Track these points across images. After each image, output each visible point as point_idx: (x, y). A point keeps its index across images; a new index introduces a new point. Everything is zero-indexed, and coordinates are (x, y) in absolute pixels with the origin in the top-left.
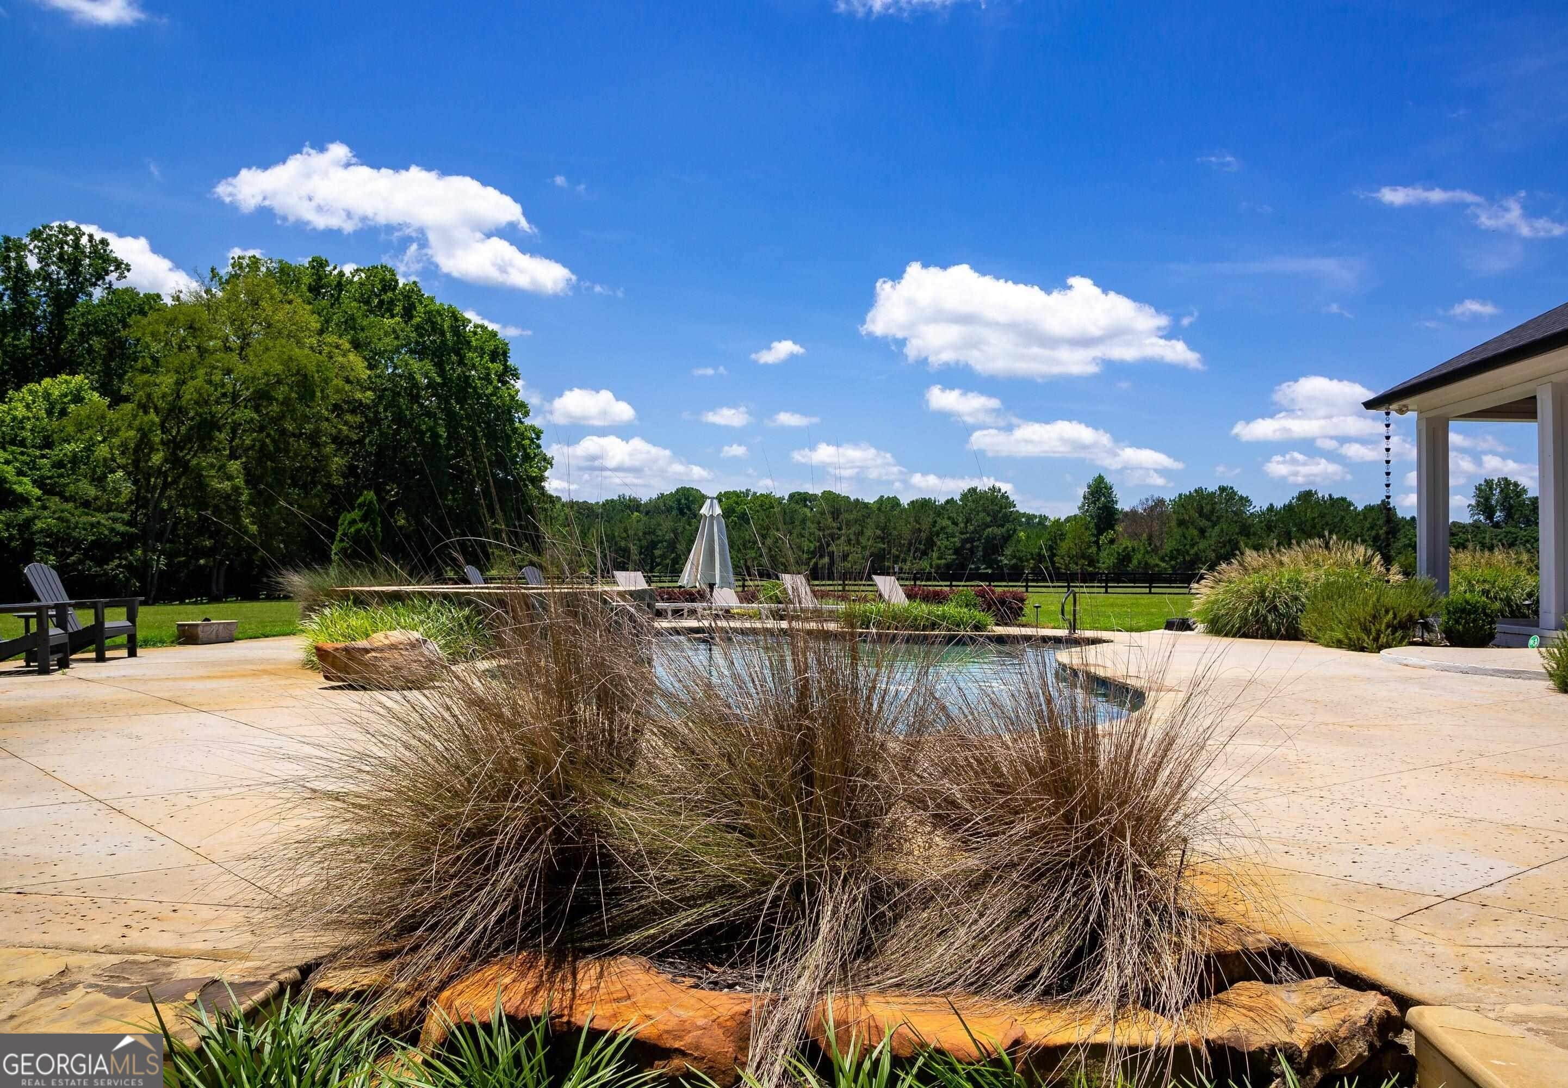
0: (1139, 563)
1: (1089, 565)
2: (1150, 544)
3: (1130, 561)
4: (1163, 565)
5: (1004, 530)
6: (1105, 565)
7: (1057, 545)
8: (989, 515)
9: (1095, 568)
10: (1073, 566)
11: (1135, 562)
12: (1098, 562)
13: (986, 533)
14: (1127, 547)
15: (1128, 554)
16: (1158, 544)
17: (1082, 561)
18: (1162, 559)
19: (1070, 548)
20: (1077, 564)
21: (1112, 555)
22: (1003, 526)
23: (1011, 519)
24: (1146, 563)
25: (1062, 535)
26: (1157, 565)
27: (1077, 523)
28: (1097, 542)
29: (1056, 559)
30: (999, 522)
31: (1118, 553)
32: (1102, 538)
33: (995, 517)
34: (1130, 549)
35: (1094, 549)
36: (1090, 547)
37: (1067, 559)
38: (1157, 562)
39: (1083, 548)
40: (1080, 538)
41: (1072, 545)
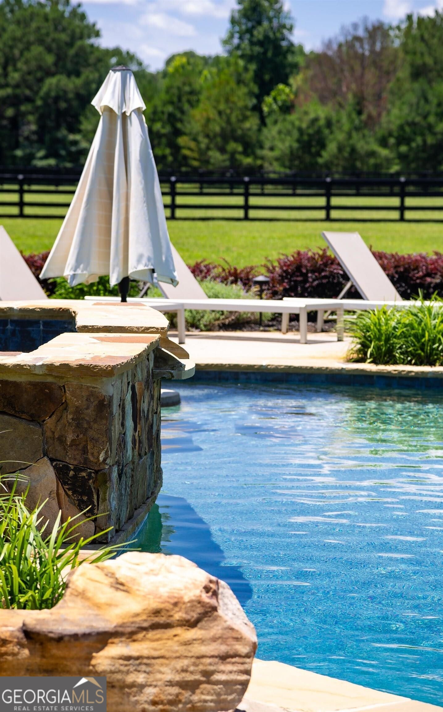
0: (340, 149)
1: (246, 153)
2: (360, 113)
3: (322, 145)
4: (384, 152)
5: (79, 81)
6: (276, 153)
7: (183, 112)
8: (49, 50)
9: (256, 157)
10: (216, 156)
11: (332, 147)
12: (262, 147)
13: (45, 89)
14: (315, 120)
15: (319, 132)
16: (374, 113)
17: (233, 146)
18: (383, 143)
19: (208, 120)
20: (222, 150)
21: (289, 133)
22: (78, 74)
23: (92, 59)
24: (353, 150)
25: (192, 93)
26: (373, 154)
27: (220, 71)
28: (257, 109)
29: (182, 141)
30: (69, 65)
31: (300, 130)
32: (269, 99)
33: (60, 58)
34: (322, 122)
35: (252, 123)
36: (245, 118)
37: (204, 142)
38: (376, 147)
39: (233, 119)
40: (227, 100)
41: (213, 114)
